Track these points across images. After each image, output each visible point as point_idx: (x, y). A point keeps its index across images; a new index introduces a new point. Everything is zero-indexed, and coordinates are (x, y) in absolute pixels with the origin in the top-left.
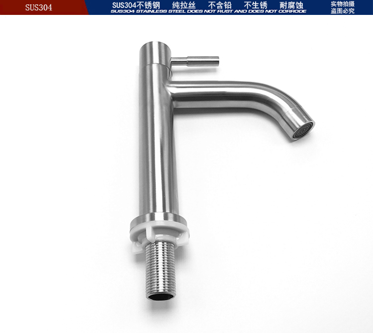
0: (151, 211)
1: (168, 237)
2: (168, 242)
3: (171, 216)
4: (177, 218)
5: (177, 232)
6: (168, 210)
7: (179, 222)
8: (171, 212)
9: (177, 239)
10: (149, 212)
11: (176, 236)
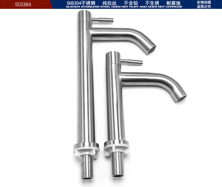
0: (113, 139)
1: (121, 150)
2: (121, 152)
3: (122, 141)
4: (125, 142)
5: (125, 148)
6: (120, 139)
7: (126, 144)
8: (122, 139)
9: (125, 151)
10: (112, 140)
11: (124, 150)
